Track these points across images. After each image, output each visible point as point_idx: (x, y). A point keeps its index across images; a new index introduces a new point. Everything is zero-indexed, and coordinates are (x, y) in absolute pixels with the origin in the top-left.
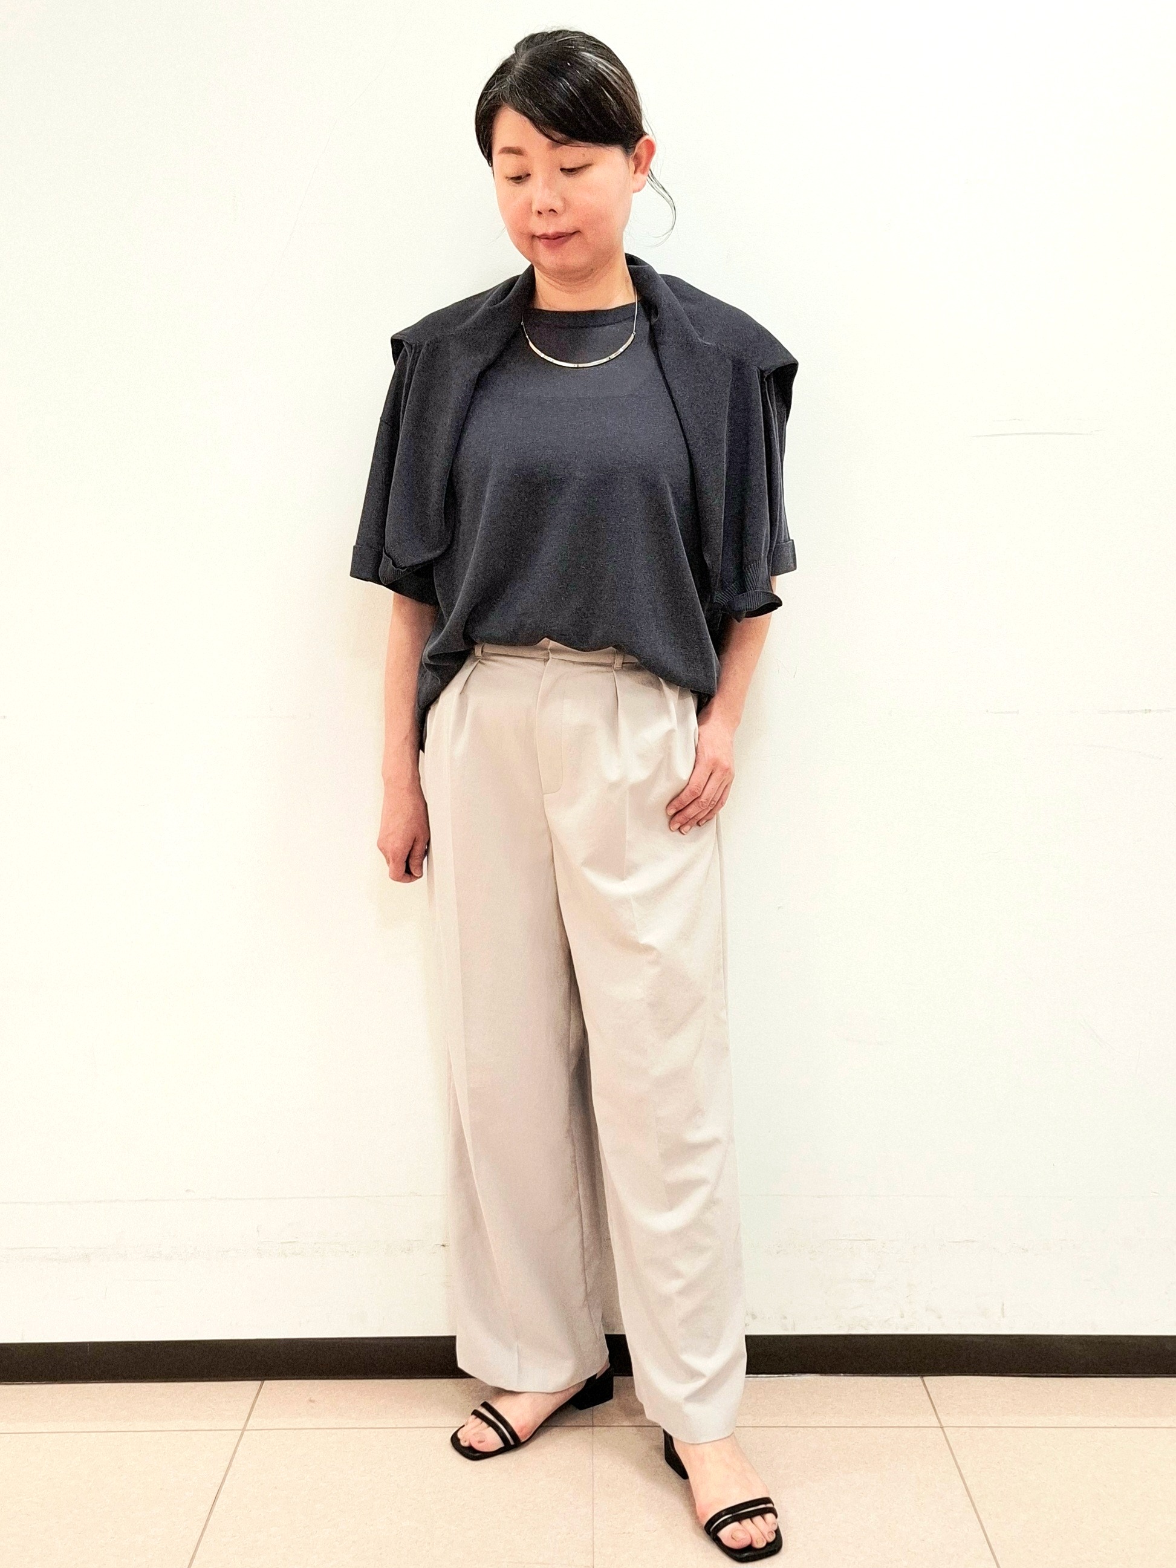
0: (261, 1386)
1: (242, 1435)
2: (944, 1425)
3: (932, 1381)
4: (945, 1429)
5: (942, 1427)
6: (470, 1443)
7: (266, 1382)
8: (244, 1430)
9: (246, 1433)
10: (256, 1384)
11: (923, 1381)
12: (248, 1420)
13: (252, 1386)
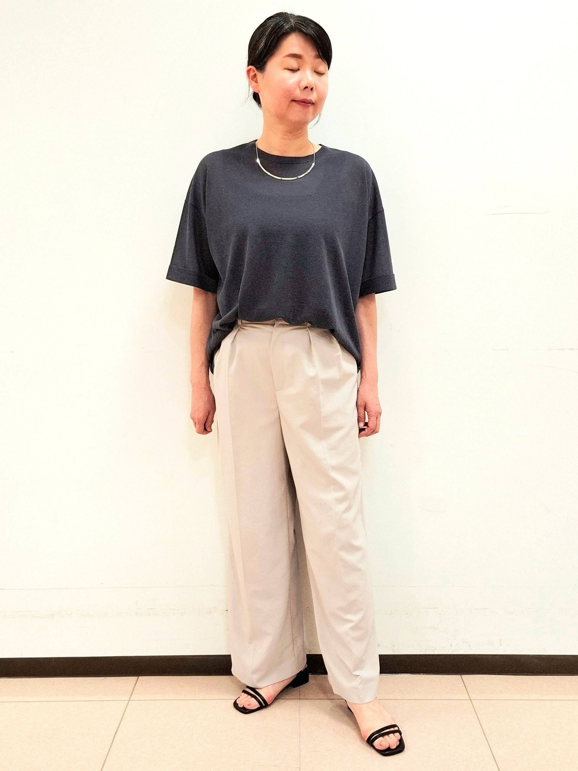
0: (138, 679)
1: (128, 703)
2: (471, 699)
3: (466, 677)
4: (472, 701)
5: (471, 700)
6: (243, 706)
7: (140, 677)
8: (129, 701)
9: (130, 702)
10: (134, 678)
11: (462, 677)
12: (131, 695)
13: (133, 679)
